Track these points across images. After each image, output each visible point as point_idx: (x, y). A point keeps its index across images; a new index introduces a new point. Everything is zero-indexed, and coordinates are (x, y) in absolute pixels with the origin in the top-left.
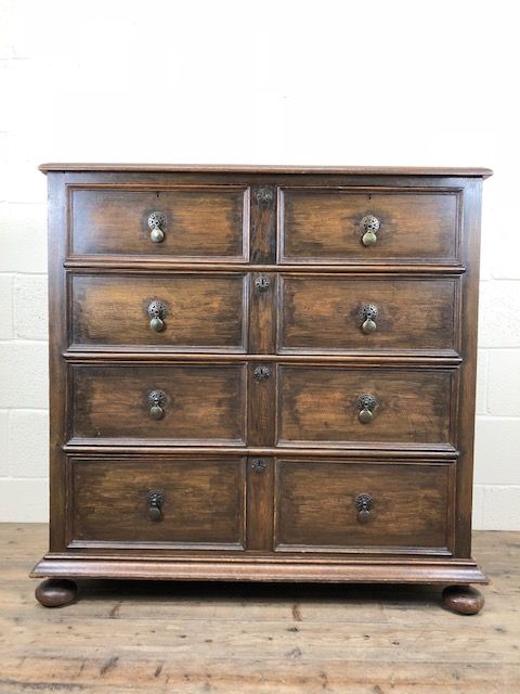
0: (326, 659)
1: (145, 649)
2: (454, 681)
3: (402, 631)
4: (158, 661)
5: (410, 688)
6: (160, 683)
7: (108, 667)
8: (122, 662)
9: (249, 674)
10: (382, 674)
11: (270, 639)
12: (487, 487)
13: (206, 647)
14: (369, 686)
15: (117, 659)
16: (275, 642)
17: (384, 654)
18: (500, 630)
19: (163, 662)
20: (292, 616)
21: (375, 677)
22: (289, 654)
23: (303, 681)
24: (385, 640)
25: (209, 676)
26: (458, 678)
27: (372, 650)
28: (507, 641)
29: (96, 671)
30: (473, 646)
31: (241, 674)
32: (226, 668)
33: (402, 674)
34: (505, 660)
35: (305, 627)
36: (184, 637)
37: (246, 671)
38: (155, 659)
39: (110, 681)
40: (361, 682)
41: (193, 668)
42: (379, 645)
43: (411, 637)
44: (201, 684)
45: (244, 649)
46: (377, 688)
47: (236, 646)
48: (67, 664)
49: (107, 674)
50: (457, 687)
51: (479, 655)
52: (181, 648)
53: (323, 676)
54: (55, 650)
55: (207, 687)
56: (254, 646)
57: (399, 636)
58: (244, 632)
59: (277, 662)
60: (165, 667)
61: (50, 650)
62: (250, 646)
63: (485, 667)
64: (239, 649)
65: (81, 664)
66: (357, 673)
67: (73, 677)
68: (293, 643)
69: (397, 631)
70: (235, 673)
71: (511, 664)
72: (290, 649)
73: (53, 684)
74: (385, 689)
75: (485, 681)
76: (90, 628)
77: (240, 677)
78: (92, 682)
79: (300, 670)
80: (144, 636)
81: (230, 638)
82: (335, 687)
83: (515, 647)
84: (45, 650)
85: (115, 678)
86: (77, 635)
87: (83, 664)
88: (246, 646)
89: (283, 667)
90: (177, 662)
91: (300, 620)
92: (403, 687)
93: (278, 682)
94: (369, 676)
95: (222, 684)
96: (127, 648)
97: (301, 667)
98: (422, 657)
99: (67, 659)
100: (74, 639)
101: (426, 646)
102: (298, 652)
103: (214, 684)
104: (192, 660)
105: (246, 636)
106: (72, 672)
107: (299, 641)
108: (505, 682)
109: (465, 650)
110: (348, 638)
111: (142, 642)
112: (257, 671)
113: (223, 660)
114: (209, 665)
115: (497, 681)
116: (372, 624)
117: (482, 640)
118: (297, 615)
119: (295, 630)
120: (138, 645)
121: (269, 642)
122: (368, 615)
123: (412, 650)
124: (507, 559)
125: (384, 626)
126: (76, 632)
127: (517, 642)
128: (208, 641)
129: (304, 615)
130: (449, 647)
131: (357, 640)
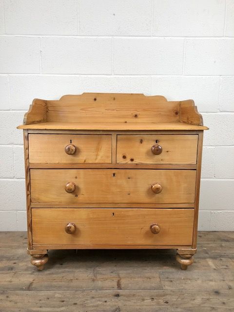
1: (44, 309)
3: (170, 294)
11: (106, 302)
13: (73, 308)
16: (108, 303)
17: (160, 309)
18: (217, 293)
20: (116, 287)
24: (161, 301)
27: (154, 307)
28: (220, 299)
30: (204, 303)
35: (124, 293)
36: (63, 301)
42: (158, 304)
43: (174, 298)
45: (92, 309)
47: (90, 307)
52: (62, 309)
56: (97, 306)
57: (168, 298)
58: (93, 298)
62: (95, 306)
64: (90, 309)
68: (116, 304)
69: (167, 294)
72: (115, 308)
76: (17, 297)
80: (43, 301)
81: (86, 302)
83: (224, 303)
86: (10, 301)
88: (93, 306)
91: (121, 289)
96: (34, 309)
98: (179, 311)
100: (9, 304)
101: (181, 304)
102: (119, 310)
105: (94, 300)
107: (119, 303)
109: (200, 305)
110: (143, 300)
111: (43, 305)
116: (155, 291)
117: (208, 299)
118: (119, 286)
119: (118, 295)
120: (40, 307)
121: (105, 304)
122: (153, 285)
123: (175, 306)
124: (221, 249)
125: (161, 291)
126: (11, 299)
127: (225, 300)
128: (75, 304)
129: (122, 286)
130: (192, 304)
131: (148, 301)
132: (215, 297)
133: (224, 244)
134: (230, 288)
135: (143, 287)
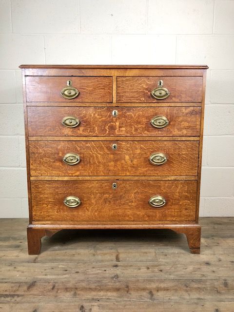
0: (130, 279)
1: (49, 277)
2: (185, 288)
3: (165, 265)
4: (54, 282)
5: (165, 292)
6: (54, 293)
7: (32, 285)
8: (38, 284)
9: (94, 287)
10: (154, 285)
11: (105, 270)
12: (206, 198)
13: (77, 275)
14: (147, 291)
15: (35, 282)
16: (107, 272)
17: (155, 276)
18: (208, 264)
19: (56, 283)
20: (115, 260)
21: (150, 287)
22: (113, 278)
23: (118, 290)
24: (156, 270)
25: (76, 289)
26: (187, 287)
27: (149, 274)
28: (211, 268)
29: (25, 288)
30: (195, 271)
31: (91, 287)
32: (84, 284)
33: (162, 285)
34: (209, 278)
35: (121, 264)
36: (66, 270)
37: (93, 286)
38: (52, 281)
39: (32, 292)
40: (144, 289)
41: (70, 285)
42: (153, 272)
43: (168, 268)
44: (72, 293)
45: (94, 276)
46: (151, 293)
47: (89, 274)
48: (13, 285)
49: (31, 289)
50: (187, 291)
51: (197, 276)
52: (65, 276)
53: (127, 287)
54: (8, 279)
55: (75, 294)
56: (98, 274)
57: (162, 267)
58: (93, 268)
59: (107, 281)
60: (57, 285)
61: (5, 279)
62: (96, 274)
63: (199, 281)
64: (91, 276)
65: (18, 285)
66: (142, 285)
67: (15, 291)
68: (115, 272)
69: (161, 265)
70: (88, 287)
71: (211, 280)
72: (113, 275)
73: (5, 295)
74: (154, 292)
75: (199, 288)
76: (24, 268)
77: (90, 289)
78: (23, 293)
79: (118, 285)
80: (48, 271)
81: (88, 271)
82: (132, 292)
83: (214, 272)
84: (3, 279)
85: (34, 291)
86: (18, 271)
87: (20, 284)
88: (93, 274)
89: (109, 284)
90: (63, 282)
91: (119, 261)
92: (163, 291)
93: (108, 290)
94: (148, 286)
95: (82, 293)
96: (40, 277)
97: (117, 283)
98: (172, 277)
99: (12, 283)
100: (16, 273)
101: (174, 272)
102: (117, 276)
103: (79, 292)
104: (69, 282)
105: (94, 269)
106: (14, 288)
107: (118, 271)
108: (209, 289)
109: (191, 273)
110: (140, 269)
111: (47, 274)
112: (98, 286)
113: (82, 281)
114: (76, 283)
115: (204, 288)
116: (151, 262)
117: (199, 268)
118: (118, 259)
119: (116, 266)
120: (45, 275)
121: (105, 272)
122: (149, 258)
123: (168, 274)
124: (213, 230)
125: (156, 263)
126: (18, 269)
127: (214, 269)
128: (77, 272)
129: (121, 259)
130: (184, 272)
131: (144, 270)
132: (205, 267)
133: (216, 226)
134: (220, 260)
135: (140, 259)
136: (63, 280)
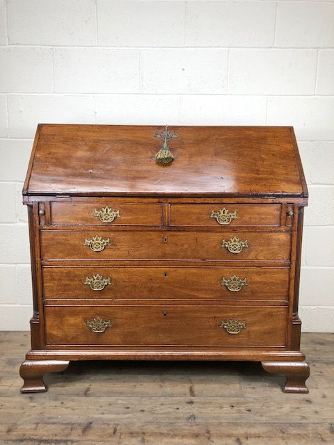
0: (210, 421)
1: (106, 416)
2: (281, 435)
3: (253, 402)
4: (115, 424)
5: (257, 440)
6: (116, 439)
7: (87, 427)
8: (94, 426)
9: (166, 431)
10: (241, 431)
11: (178, 409)
13: (141, 415)
14: (234, 438)
15: (91, 423)
16: (180, 411)
17: (242, 417)
18: (308, 401)
19: (117, 425)
20: (189, 393)
21: (237, 432)
22: (189, 418)
23: (197, 436)
24: (243, 408)
25: (144, 433)
26: (283, 433)
27: (234, 415)
28: (312, 408)
29: (80, 431)
30: (293, 412)
31: (162, 432)
32: (152, 428)
33: (253, 431)
34: (311, 421)
35: (198, 400)
36: (128, 408)
37: (164, 430)
38: (112, 423)
39: (89, 438)
40: (229, 436)
41: (135, 429)
42: (239, 412)
43: (258, 406)
44: (140, 439)
45: (163, 416)
46: (238, 440)
47: (158, 414)
48: (63, 427)
49: (86, 433)
50: (283, 439)
51: (296, 418)
52: (127, 416)
53: (208, 432)
54: (56, 419)
55: (143, 440)
56: (169, 413)
57: (250, 406)
58: (162, 404)
59: (182, 424)
60: (118, 428)
61: (53, 418)
63: (299, 425)
64: (160, 416)
65: (70, 427)
66: (226, 430)
67: (67, 436)
68: (190, 411)
69: (249, 402)
70: (158, 431)
71: (314, 423)
72: (188, 415)
73: (56, 440)
74: (243, 440)
75: (299, 434)
76: (74, 403)
77: (161, 434)
78: (78, 439)
79: (195, 429)
80: (105, 408)
81: (155, 408)
82: (214, 439)
83: (317, 412)
84: (49, 418)
85: (91, 436)
86: (67, 408)
87: (72, 426)
88: (164, 413)
89: (185, 427)
90: (126, 424)
91: (194, 396)
92: (253, 439)
93: (183, 436)
94: (234, 432)
95: (151, 439)
96: (96, 416)
97: (195, 427)
98: (264, 419)
99: (62, 424)
100: (66, 411)
101: (266, 412)
102: (193, 417)
103: (147, 438)
104: (133, 423)
105: (163, 407)
106: (66, 432)
107: (194, 410)
108: (310, 435)
109: (288, 414)
110: (222, 407)
111: (105, 412)
112: (171, 430)
113: (151, 423)
114: (143, 426)
115: (305, 434)
116: (235, 398)
117: (298, 408)
118: (192, 393)
119: (191, 403)
120: (102, 414)
121: (177, 411)
122: (233, 392)
123: (259, 415)
124: (314, 353)
125: (242, 399)
126: (66, 405)
127: (317, 409)
128: (142, 411)
129: (196, 393)
130: (279, 412)
131: (227, 409)
132: (306, 405)
133: (318, 347)
134: (324, 397)
135: (220, 394)
136: (125, 421)
